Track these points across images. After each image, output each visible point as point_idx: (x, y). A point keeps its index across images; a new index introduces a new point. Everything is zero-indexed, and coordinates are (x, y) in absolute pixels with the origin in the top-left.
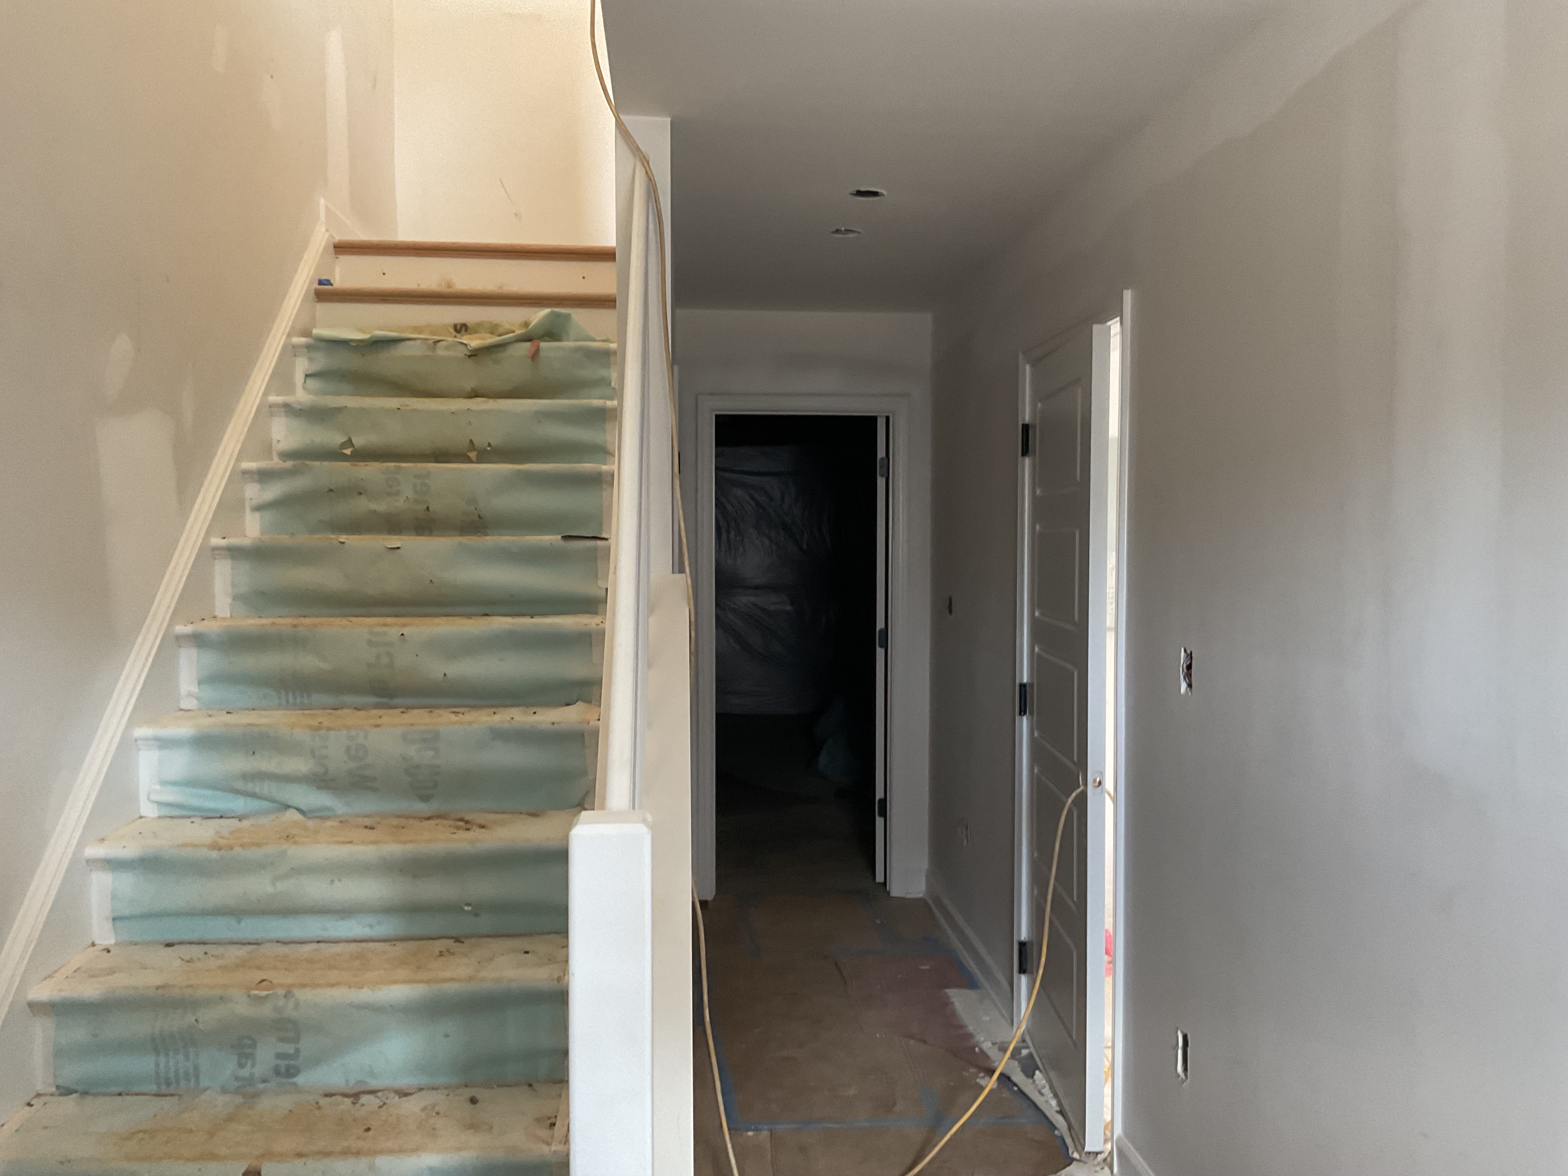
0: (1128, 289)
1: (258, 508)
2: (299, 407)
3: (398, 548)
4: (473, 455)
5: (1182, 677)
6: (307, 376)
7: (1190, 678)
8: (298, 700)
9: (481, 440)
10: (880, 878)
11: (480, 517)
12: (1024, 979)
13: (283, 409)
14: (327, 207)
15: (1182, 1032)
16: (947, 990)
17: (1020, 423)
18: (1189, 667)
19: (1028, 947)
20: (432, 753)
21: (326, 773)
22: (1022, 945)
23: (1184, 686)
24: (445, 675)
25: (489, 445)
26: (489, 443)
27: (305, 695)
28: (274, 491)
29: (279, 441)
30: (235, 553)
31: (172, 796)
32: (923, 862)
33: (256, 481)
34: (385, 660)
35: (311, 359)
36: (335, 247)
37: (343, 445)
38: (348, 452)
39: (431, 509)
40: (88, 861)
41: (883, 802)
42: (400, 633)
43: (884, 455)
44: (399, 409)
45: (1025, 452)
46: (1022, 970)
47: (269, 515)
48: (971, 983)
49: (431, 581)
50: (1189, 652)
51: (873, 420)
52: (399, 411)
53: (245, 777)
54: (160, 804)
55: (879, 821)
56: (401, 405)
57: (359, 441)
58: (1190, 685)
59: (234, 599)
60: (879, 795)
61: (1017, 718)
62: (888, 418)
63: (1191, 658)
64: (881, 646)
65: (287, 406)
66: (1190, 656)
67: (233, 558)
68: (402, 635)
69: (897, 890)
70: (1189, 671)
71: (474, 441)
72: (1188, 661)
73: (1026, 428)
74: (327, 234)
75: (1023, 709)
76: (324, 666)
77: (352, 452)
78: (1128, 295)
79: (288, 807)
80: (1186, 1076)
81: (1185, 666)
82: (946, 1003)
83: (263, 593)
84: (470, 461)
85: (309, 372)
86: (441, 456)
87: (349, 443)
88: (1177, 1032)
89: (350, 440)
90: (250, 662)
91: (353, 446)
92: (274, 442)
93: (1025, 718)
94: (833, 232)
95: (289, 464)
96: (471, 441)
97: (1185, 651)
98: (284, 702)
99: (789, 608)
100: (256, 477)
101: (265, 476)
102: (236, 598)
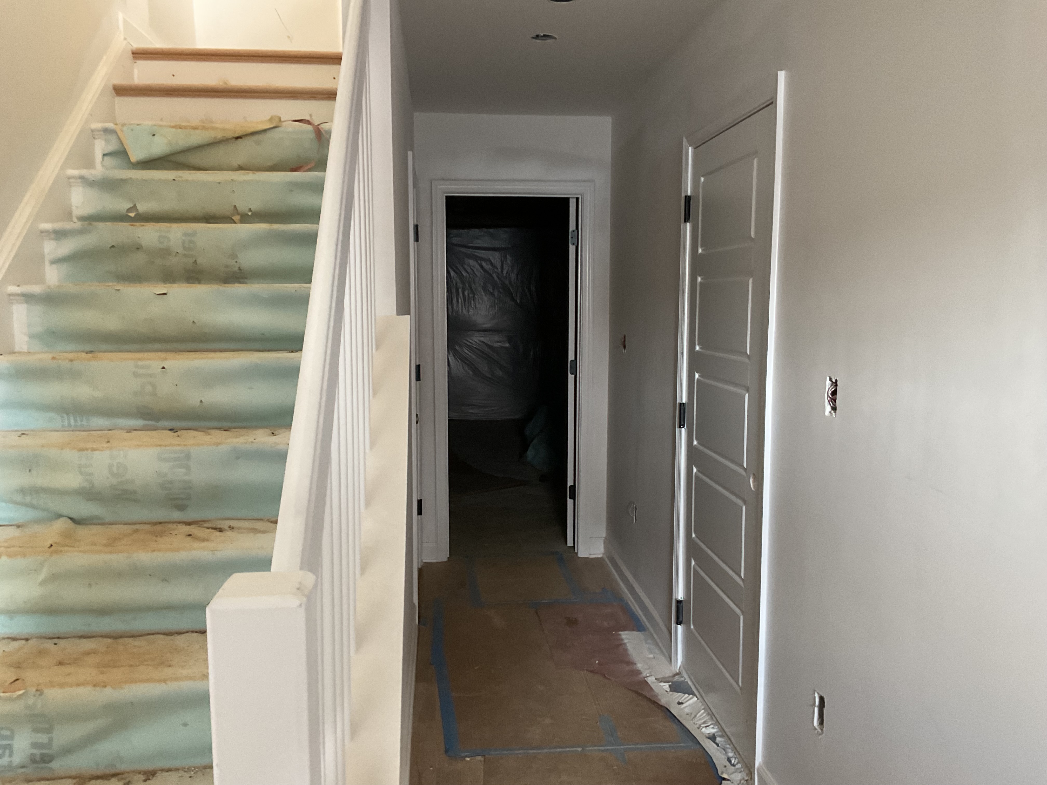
0: (782, 70)
1: (56, 261)
2: (93, 179)
3: (165, 294)
4: (236, 218)
5: (827, 401)
6: (104, 155)
7: (834, 403)
8: (79, 423)
9: (243, 207)
10: (570, 543)
11: (240, 269)
12: (680, 628)
13: (80, 180)
14: (124, 19)
15: (818, 693)
16: (621, 633)
17: (683, 195)
18: (834, 393)
19: (683, 604)
20: (183, 470)
21: (93, 486)
22: (679, 602)
23: (828, 408)
24: (201, 401)
25: (250, 210)
26: (250, 209)
27: (85, 420)
28: (67, 247)
29: (77, 207)
30: (29, 298)
32: (602, 532)
33: (52, 239)
34: (149, 388)
35: (107, 141)
36: (133, 53)
37: (129, 210)
38: (132, 215)
39: (198, 262)
41: (573, 488)
42: (162, 367)
43: (574, 228)
44: (174, 180)
45: (687, 218)
46: (679, 622)
47: (64, 268)
48: (638, 627)
49: (193, 322)
50: (834, 381)
51: (566, 200)
52: (174, 181)
53: (22, 491)
55: (570, 502)
56: (176, 177)
57: (143, 207)
58: (834, 409)
59: (30, 338)
60: (570, 483)
61: (677, 429)
62: (577, 199)
63: (836, 385)
64: (572, 373)
65: (82, 178)
66: (835, 384)
67: (27, 302)
68: (164, 368)
69: (583, 552)
70: (834, 397)
71: (237, 207)
72: (832, 388)
73: (688, 199)
74: (125, 42)
75: (682, 423)
76: (98, 394)
77: (135, 215)
78: (782, 76)
79: (61, 516)
80: (822, 730)
81: (830, 392)
82: (620, 644)
83: (54, 332)
84: (235, 223)
85: (105, 152)
86: (211, 218)
87: (134, 208)
88: (814, 694)
89: (135, 206)
91: (137, 210)
92: (74, 208)
93: (683, 429)
94: (533, 38)
95: (81, 225)
96: (235, 206)
97: (831, 379)
98: (65, 424)
99: (507, 345)
100: (53, 236)
101: (59, 235)
102: (32, 336)
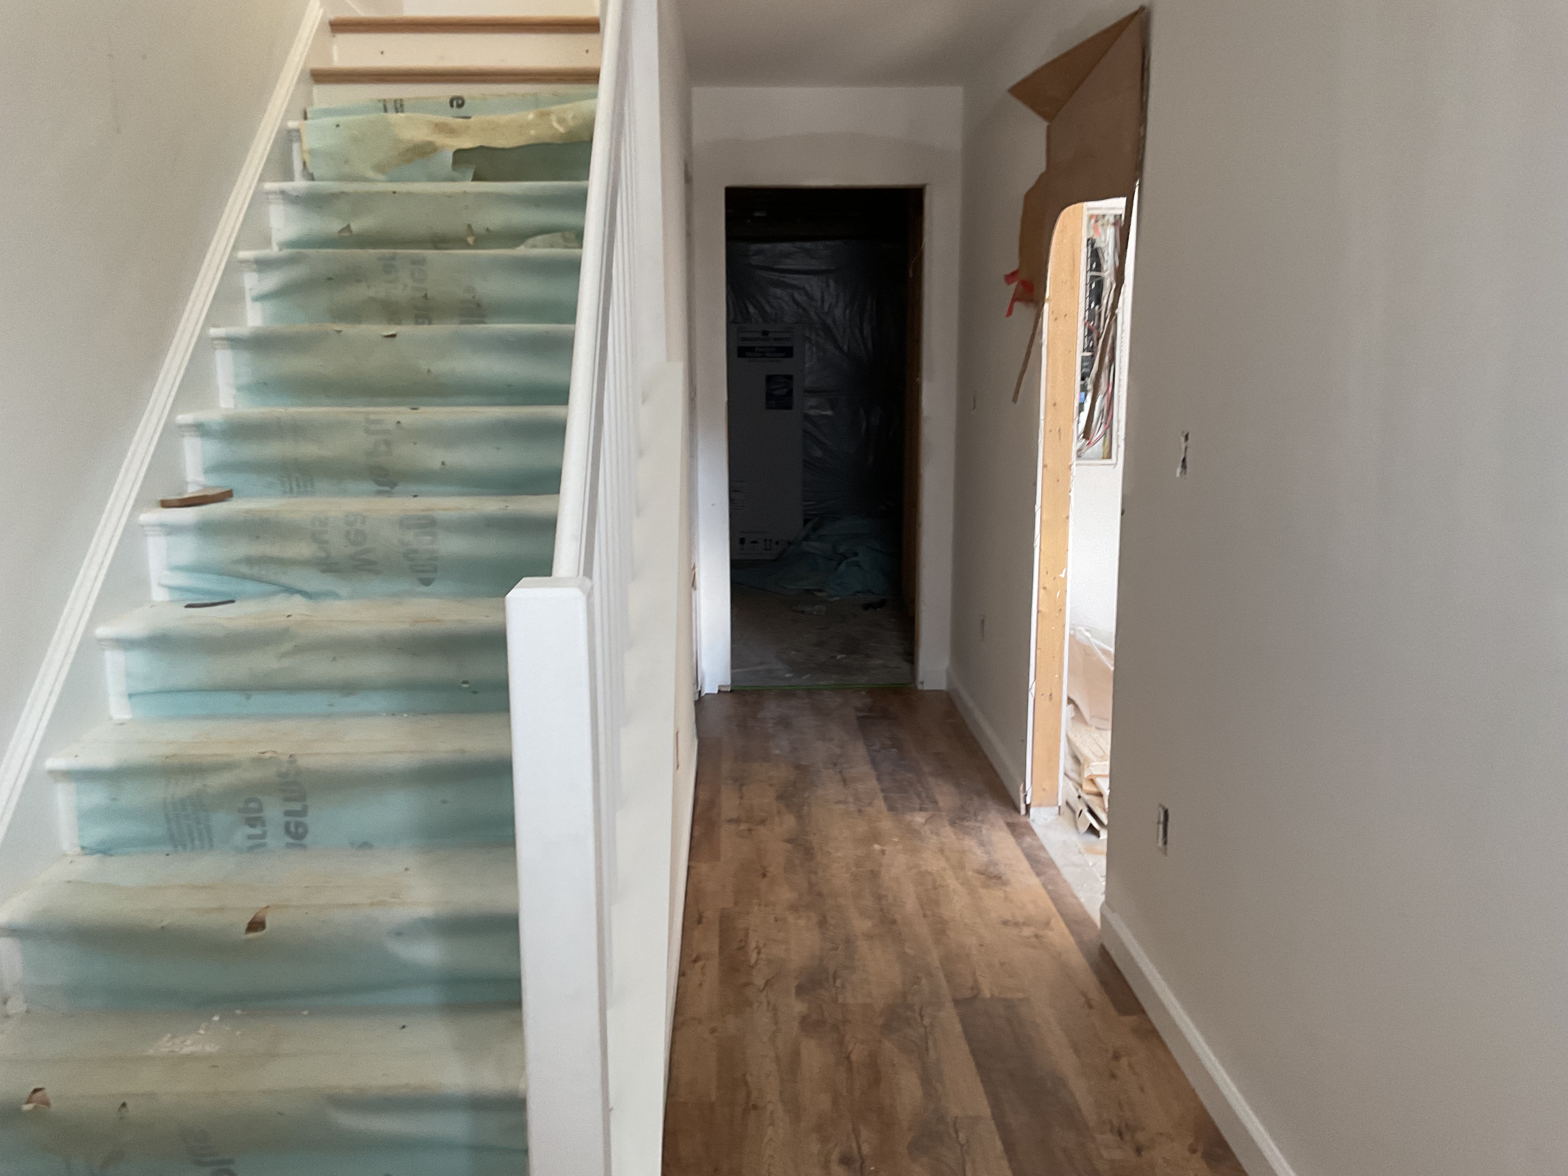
1: (259, 298)
2: (295, 194)
3: (393, 336)
4: (471, 241)
8: (301, 487)
9: (479, 225)
11: (477, 303)
13: (281, 196)
15: (1163, 807)
21: (327, 557)
23: (1179, 470)
24: (443, 463)
25: (487, 230)
26: (486, 228)
27: (308, 482)
28: (272, 281)
29: (277, 231)
30: (234, 342)
31: (181, 579)
33: (254, 271)
34: (383, 448)
36: (331, 25)
37: (342, 232)
38: (346, 237)
39: (430, 296)
40: (100, 640)
42: (396, 421)
44: (395, 193)
47: (269, 305)
49: (427, 370)
50: (1186, 434)
52: (395, 196)
53: (249, 561)
54: (171, 588)
56: (396, 189)
57: (357, 226)
59: (237, 390)
65: (283, 193)
67: (232, 347)
68: (398, 422)
71: (472, 226)
74: (322, 11)
76: (324, 453)
77: (350, 238)
79: (294, 591)
80: (1166, 850)
83: (265, 384)
84: (468, 246)
86: (439, 241)
87: (348, 229)
88: (1159, 808)
89: (348, 227)
90: (251, 451)
91: (351, 232)
92: (274, 232)
95: (286, 252)
96: (469, 226)
98: (288, 490)
100: (254, 266)
101: (263, 265)
102: (240, 388)
